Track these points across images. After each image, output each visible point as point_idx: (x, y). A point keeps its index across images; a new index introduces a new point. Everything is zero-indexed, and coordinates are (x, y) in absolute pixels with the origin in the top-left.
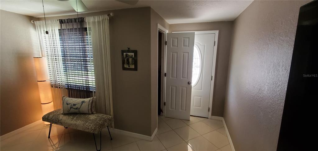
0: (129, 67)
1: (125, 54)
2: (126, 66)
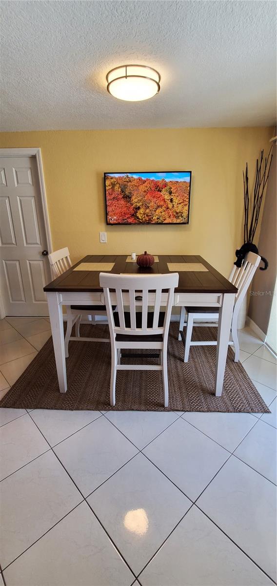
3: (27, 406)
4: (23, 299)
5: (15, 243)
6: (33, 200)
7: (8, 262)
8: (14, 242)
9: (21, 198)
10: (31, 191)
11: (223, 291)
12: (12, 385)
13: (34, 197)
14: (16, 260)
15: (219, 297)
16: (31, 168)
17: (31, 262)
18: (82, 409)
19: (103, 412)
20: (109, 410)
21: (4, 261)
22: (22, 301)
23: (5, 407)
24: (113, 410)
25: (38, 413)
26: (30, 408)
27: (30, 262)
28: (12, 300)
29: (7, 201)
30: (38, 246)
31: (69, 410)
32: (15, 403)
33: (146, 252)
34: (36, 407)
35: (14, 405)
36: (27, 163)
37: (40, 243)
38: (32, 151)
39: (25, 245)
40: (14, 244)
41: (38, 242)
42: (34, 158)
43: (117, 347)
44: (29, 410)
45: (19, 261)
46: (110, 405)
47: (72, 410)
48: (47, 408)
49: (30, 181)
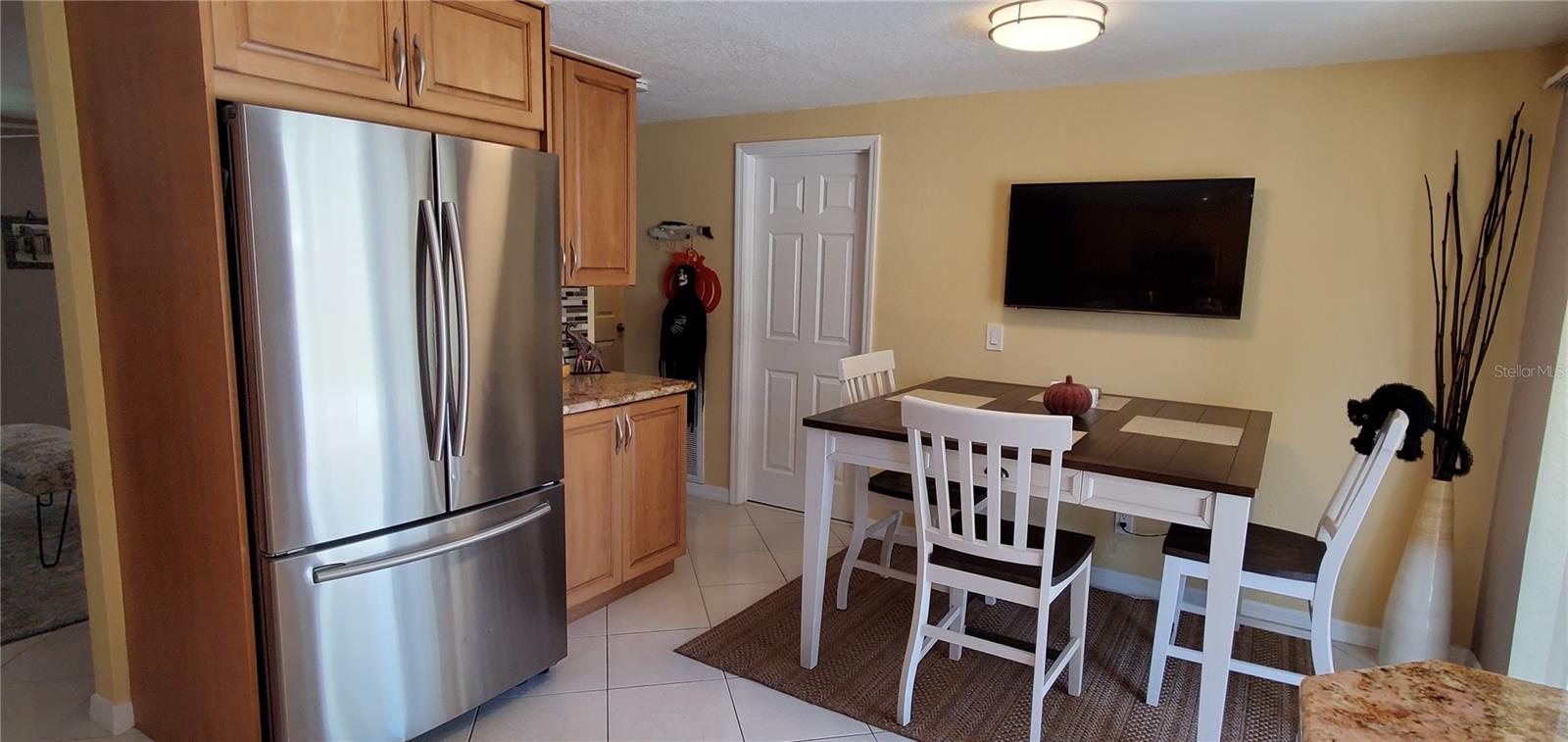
0: (34, 258)
1: (15, 226)
2: (20, 257)
3: (727, 669)
4: (791, 466)
5: (796, 334)
6: (849, 244)
7: (774, 375)
8: (795, 332)
9: (825, 238)
10: (848, 223)
11: (1217, 487)
12: (714, 625)
13: (853, 235)
14: (791, 372)
15: (1203, 501)
16: (856, 176)
17: (823, 381)
18: (831, 709)
19: (875, 729)
20: (889, 730)
21: (767, 372)
22: (787, 469)
23: (689, 656)
24: (899, 733)
25: (743, 687)
26: (733, 673)
27: (820, 379)
28: (768, 466)
29: (798, 243)
30: (842, 344)
31: (806, 701)
32: (709, 655)
33: (1069, 379)
34: (744, 675)
35: (706, 659)
36: (850, 166)
37: (847, 339)
38: (863, 143)
39: (816, 340)
40: (794, 336)
41: (845, 335)
42: (865, 155)
43: (929, 577)
44: (728, 675)
45: (797, 374)
46: (895, 720)
47: (811, 703)
48: (763, 683)
49: (851, 203)
